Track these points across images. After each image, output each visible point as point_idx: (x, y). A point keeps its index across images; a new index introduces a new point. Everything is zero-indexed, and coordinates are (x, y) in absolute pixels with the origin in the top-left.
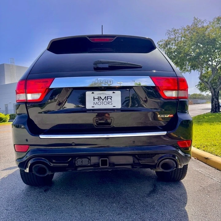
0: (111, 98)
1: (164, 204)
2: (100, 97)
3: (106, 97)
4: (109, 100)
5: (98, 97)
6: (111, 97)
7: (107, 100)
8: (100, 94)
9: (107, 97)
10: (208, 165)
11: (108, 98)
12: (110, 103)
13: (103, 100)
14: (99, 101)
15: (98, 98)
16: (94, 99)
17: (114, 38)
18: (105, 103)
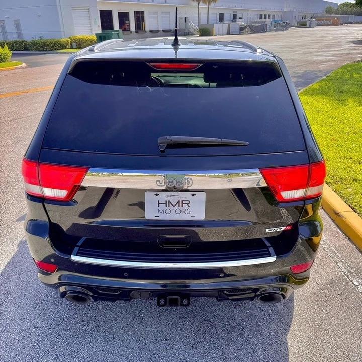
0: (187, 204)
1: (259, 325)
2: (169, 201)
3: (179, 201)
4: (185, 206)
5: (166, 201)
6: (188, 202)
7: (182, 206)
8: (169, 196)
9: (182, 201)
10: (337, 225)
11: (182, 203)
12: (186, 212)
13: (174, 206)
14: (167, 208)
15: (166, 203)
16: (159, 203)
17: (199, 65)
18: (178, 211)
